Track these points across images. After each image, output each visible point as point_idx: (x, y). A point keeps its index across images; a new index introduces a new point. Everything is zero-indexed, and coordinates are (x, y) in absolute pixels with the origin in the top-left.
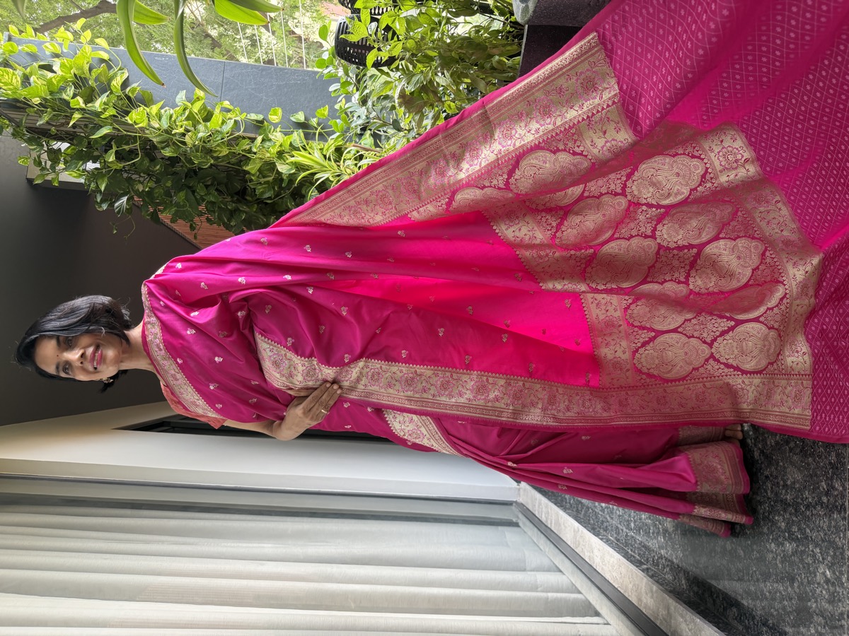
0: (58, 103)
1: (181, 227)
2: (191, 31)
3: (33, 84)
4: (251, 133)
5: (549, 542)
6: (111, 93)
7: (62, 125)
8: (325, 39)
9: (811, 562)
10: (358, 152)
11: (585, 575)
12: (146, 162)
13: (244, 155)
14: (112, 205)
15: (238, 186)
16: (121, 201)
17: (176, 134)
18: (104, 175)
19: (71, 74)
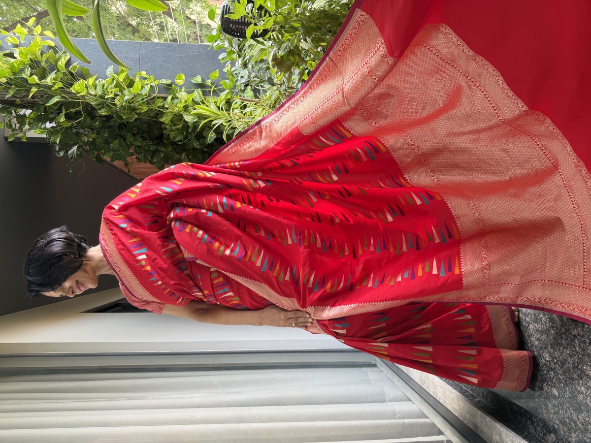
0: (20, 81)
1: (119, 164)
2: (117, 22)
4: (164, 93)
6: (58, 71)
7: (24, 97)
8: (213, 20)
10: (242, 103)
11: (432, 406)
12: (89, 120)
13: (159, 111)
14: (67, 152)
15: (157, 133)
16: (73, 150)
17: (108, 98)
18: (59, 132)
19: (27, 58)
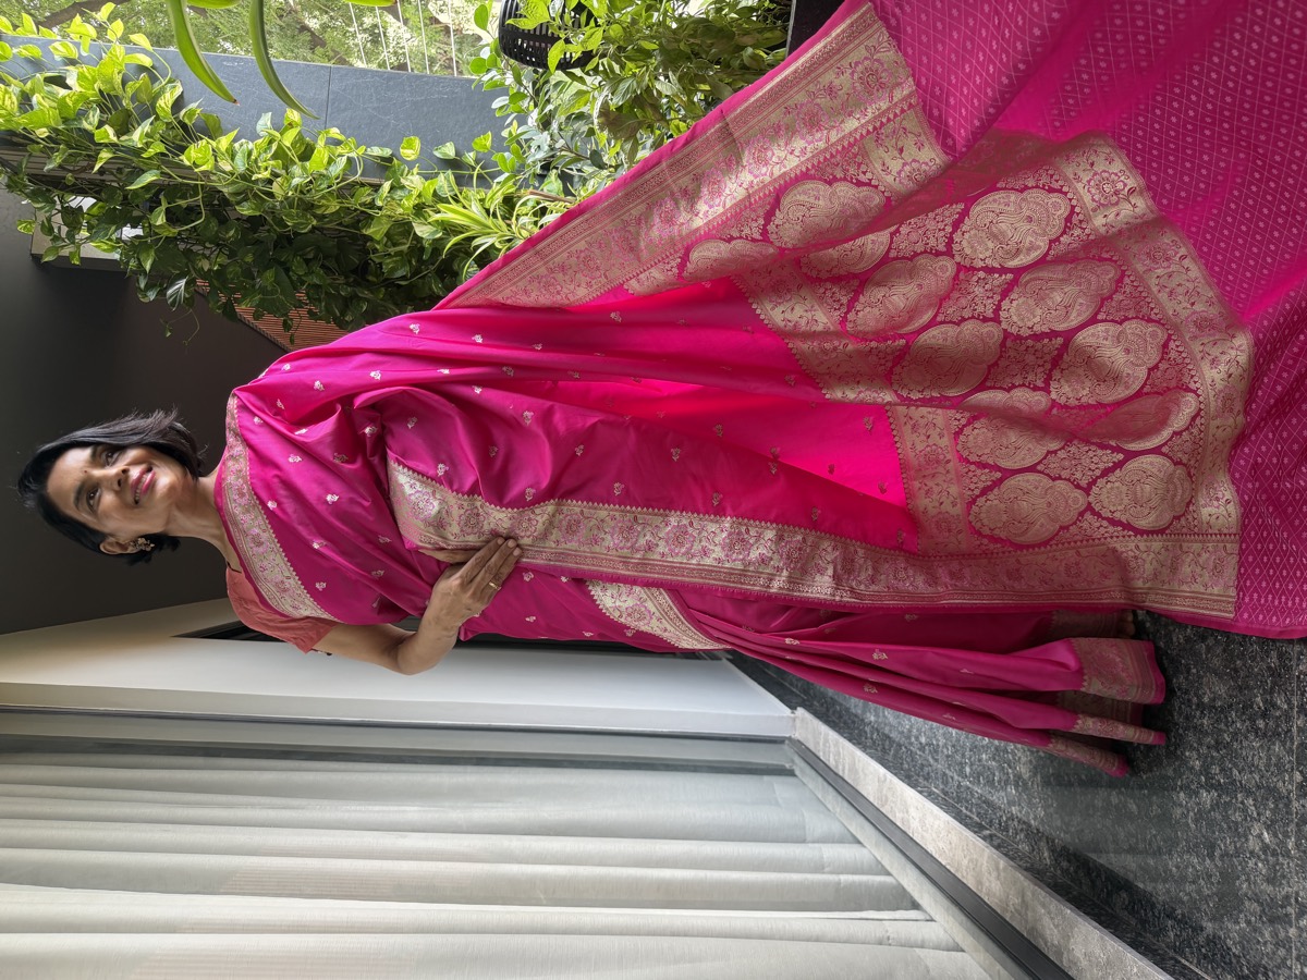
0: (75, 135)
1: (270, 326)
2: (279, 22)
3: (36, 107)
4: (374, 177)
5: (840, 798)
6: (157, 118)
7: (83, 170)
8: (484, 27)
9: (1240, 819)
10: (538, 203)
11: (897, 847)
12: (214, 225)
13: (363, 212)
14: (162, 292)
15: (356, 260)
16: (177, 286)
17: (257, 180)
18: (150, 247)
19: (94, 90)
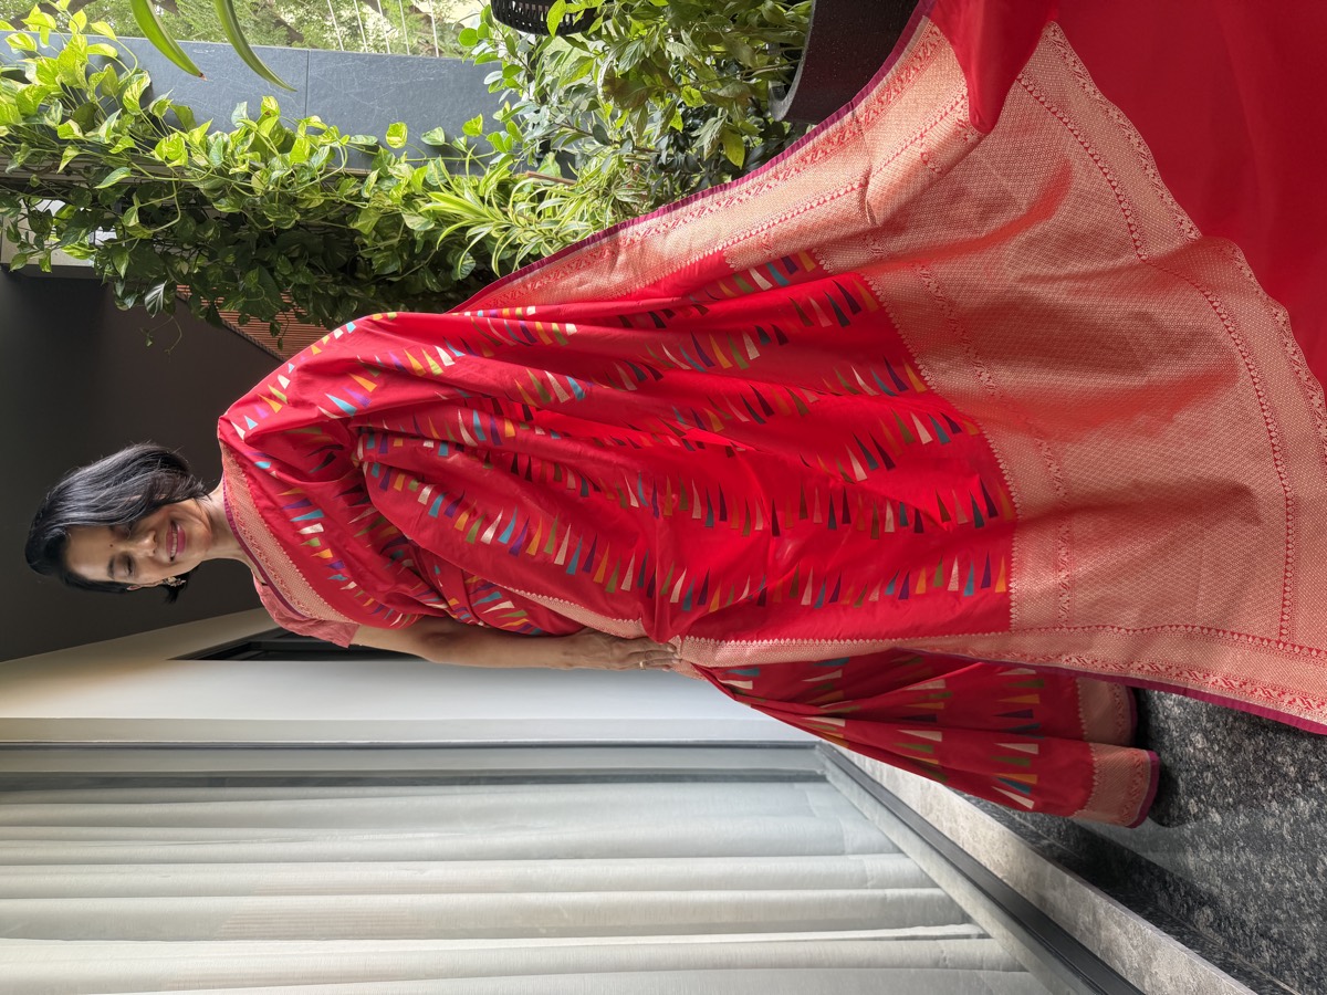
0: (38, 133)
1: (256, 330)
2: (253, 17)
4: (359, 167)
6: (125, 111)
7: (48, 170)
10: (535, 189)
11: (947, 860)
12: (191, 225)
13: (349, 205)
14: (140, 299)
15: (343, 257)
16: (156, 292)
17: (235, 175)
18: (124, 250)
19: (55, 83)
